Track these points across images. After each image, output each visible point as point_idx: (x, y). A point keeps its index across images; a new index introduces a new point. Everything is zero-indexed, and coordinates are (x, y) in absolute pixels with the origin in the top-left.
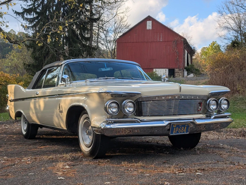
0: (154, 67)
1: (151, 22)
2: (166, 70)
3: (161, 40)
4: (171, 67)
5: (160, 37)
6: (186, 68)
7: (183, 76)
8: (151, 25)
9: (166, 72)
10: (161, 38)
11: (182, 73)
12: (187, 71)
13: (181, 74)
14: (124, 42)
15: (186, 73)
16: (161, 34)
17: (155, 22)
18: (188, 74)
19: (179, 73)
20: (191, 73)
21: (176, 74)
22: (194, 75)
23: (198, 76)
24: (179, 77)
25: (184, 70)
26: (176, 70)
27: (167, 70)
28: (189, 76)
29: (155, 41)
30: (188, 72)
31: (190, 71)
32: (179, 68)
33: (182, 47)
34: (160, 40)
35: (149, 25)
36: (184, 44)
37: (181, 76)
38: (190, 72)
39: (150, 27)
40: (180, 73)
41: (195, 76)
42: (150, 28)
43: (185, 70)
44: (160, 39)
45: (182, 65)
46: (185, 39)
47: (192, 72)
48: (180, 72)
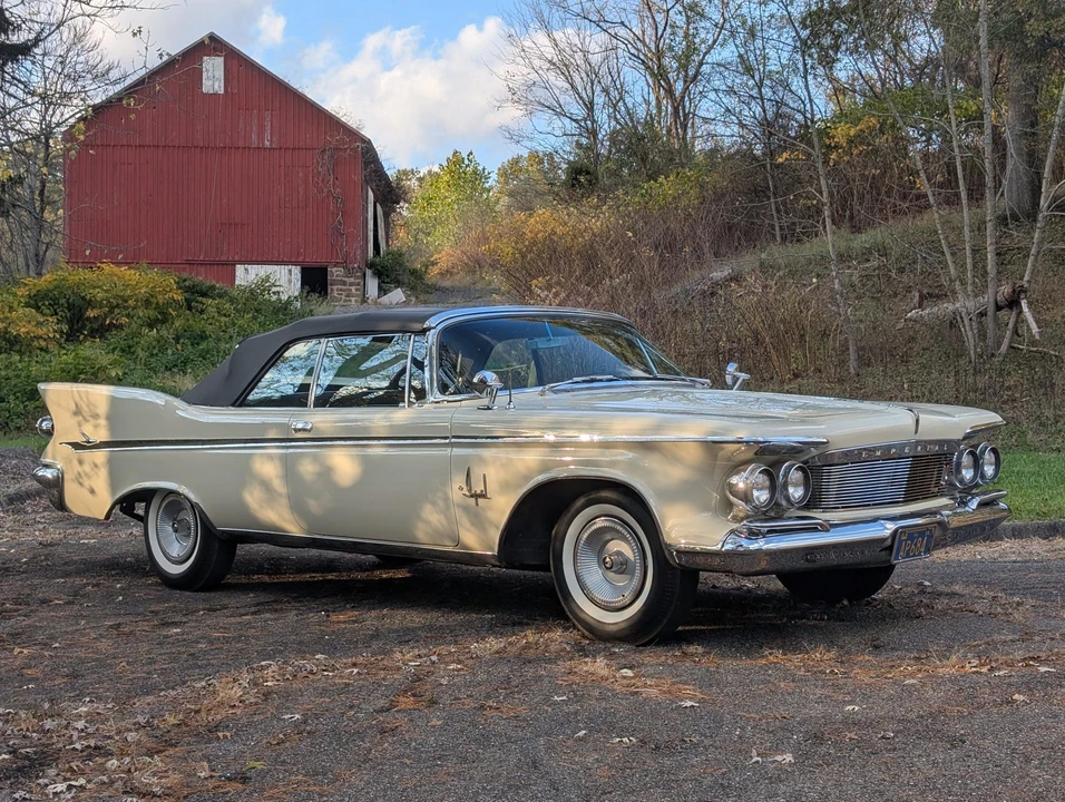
0: (236, 258)
1: (219, 61)
2: (290, 271)
3: (267, 144)
4: (314, 259)
5: (261, 128)
6: (371, 266)
7: (364, 300)
8: (220, 73)
9: (290, 281)
10: (268, 135)
11: (359, 284)
12: (379, 278)
13: (353, 288)
14: (98, 142)
15: (372, 285)
16: (268, 115)
17: (238, 64)
18: (383, 291)
19: (344, 283)
20: (396, 287)
21: (335, 287)
22: (407, 296)
23: (422, 297)
24: (345, 301)
25: (364, 274)
26: (335, 273)
27: (296, 271)
28: (385, 299)
29: (241, 144)
30: (383, 282)
31: (388, 276)
32: (345, 264)
33: (358, 177)
34: (263, 144)
35: (213, 75)
36: (366, 164)
37: (353, 299)
38: (389, 280)
39: (217, 84)
40: (351, 284)
41: (414, 299)
42: (216, 87)
43: (369, 272)
44: (261, 138)
45: (358, 252)
46: (369, 142)
47: (399, 284)
48: (352, 280)
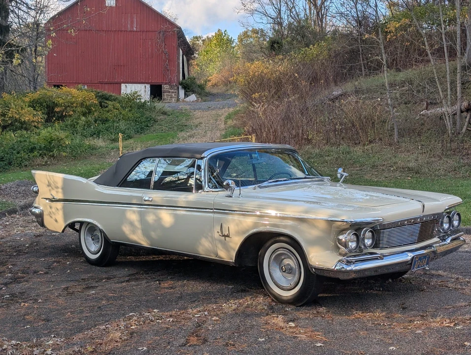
0: (122, 81)
2: (145, 86)
3: (135, 29)
4: (156, 81)
5: (132, 22)
6: (181, 84)
7: (178, 100)
9: (145, 91)
10: (135, 25)
11: (176, 93)
12: (185, 90)
13: (173, 94)
15: (182, 92)
16: (135, 16)
18: (186, 95)
19: (169, 92)
20: (192, 94)
21: (165, 94)
22: (197, 98)
23: (204, 99)
24: (170, 100)
25: (178, 88)
26: (165, 87)
27: (148, 86)
28: (188, 99)
29: (123, 29)
30: (187, 91)
31: (188, 89)
32: (169, 83)
33: (175, 43)
34: (133, 29)
36: (179, 38)
37: (173, 99)
38: (189, 90)
39: (112, 2)
40: (173, 92)
41: (200, 99)
42: (112, 3)
43: (180, 87)
44: (132, 26)
45: (176, 78)
46: (180, 28)
47: (194, 92)
48: (173, 90)
